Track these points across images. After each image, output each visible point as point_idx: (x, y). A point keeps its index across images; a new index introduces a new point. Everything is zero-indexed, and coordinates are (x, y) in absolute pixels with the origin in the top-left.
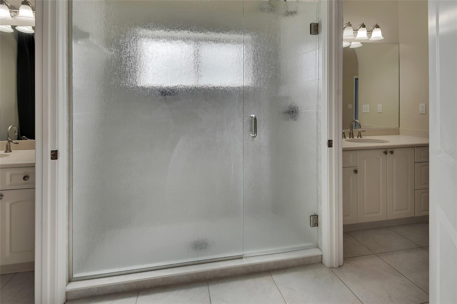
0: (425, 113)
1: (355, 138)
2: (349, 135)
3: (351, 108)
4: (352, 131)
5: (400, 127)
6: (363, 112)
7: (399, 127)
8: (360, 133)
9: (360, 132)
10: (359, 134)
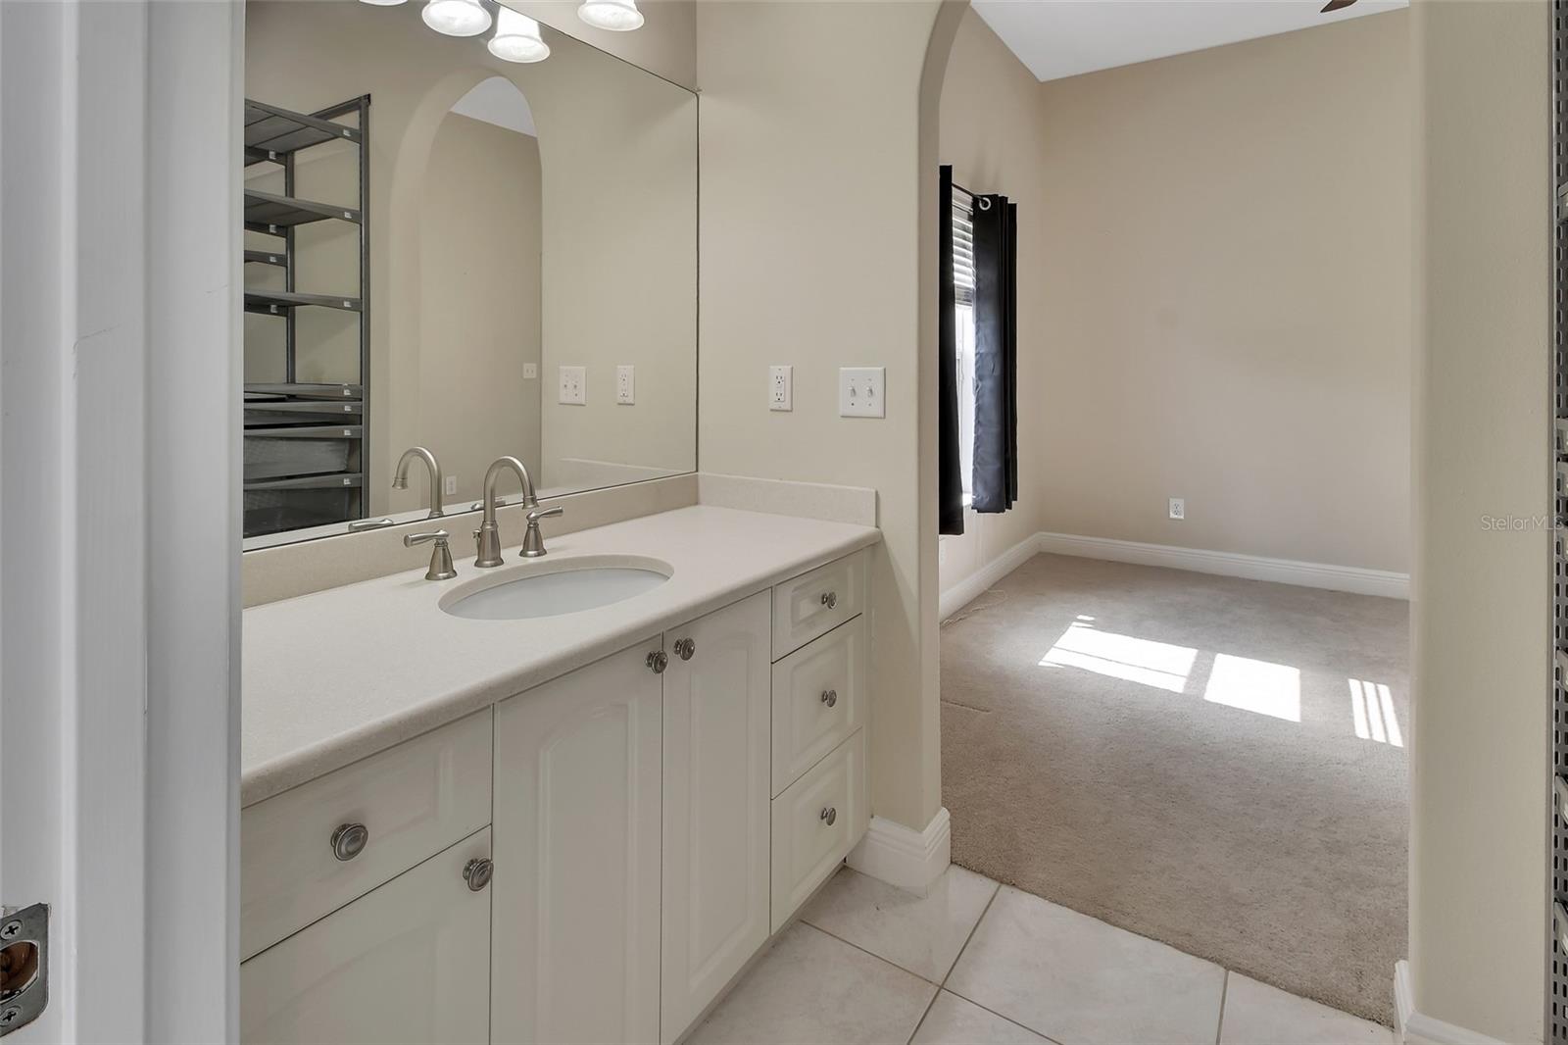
0: (789, 409)
1: (511, 555)
2: (479, 546)
3: (534, 376)
4: (494, 523)
5: (700, 469)
6: (563, 399)
7: (697, 471)
8: (536, 525)
9: (533, 525)
10: (532, 533)
